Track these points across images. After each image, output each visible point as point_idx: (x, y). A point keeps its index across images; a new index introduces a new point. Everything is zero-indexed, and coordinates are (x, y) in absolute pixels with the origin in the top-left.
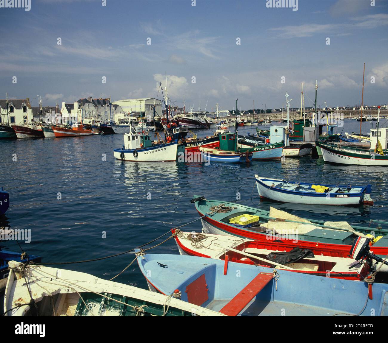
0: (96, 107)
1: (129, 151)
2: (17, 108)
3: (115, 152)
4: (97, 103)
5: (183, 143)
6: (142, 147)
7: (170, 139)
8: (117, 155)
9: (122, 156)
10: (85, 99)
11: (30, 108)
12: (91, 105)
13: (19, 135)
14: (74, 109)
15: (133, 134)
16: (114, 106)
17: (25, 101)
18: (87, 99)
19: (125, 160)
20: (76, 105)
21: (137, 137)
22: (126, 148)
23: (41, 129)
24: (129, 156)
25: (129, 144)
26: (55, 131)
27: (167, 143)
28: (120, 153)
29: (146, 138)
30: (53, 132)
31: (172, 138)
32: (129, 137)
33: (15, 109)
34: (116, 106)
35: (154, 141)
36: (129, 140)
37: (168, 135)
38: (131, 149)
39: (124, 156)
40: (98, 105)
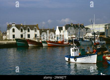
0: (75, 29)
1: (73, 57)
2: (31, 30)
3: (66, 57)
4: (75, 27)
5: (102, 53)
6: (80, 55)
7: (95, 51)
8: (67, 59)
9: (69, 60)
10: (69, 24)
11: (38, 30)
12: (73, 28)
13: (30, 45)
14: (62, 30)
15: (75, 48)
16: (86, 28)
17: (36, 26)
18: (70, 24)
19: (70, 62)
20: (64, 28)
21: (77, 50)
22: (72, 55)
23: (41, 42)
24: (72, 60)
25: (73, 54)
26: (48, 43)
27: (94, 53)
28: (68, 58)
29: (82, 50)
30: (47, 43)
31: (96, 51)
32: (73, 50)
33: (30, 30)
34: (87, 29)
35: (87, 52)
36: (73, 51)
37: (94, 49)
38: (74, 56)
39: (70, 60)
40: (76, 28)
